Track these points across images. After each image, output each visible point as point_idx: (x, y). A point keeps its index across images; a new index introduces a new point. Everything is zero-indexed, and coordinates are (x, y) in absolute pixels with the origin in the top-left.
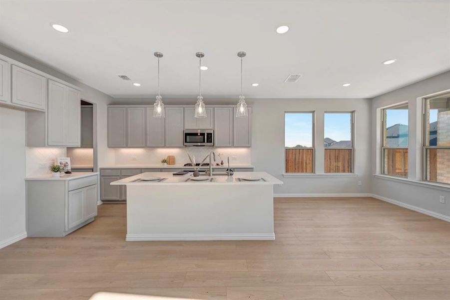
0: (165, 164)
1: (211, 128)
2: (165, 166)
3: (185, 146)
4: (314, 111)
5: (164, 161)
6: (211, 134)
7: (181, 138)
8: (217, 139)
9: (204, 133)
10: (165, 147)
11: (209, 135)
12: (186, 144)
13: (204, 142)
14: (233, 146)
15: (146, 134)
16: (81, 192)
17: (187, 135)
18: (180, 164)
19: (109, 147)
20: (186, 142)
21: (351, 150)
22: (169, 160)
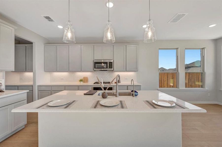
0: (82, 82)
1: (112, 58)
2: (82, 83)
3: (95, 70)
4: (178, 48)
5: (81, 81)
6: (112, 63)
7: (92, 65)
8: (115, 66)
9: (107, 62)
10: (81, 71)
11: (111, 63)
12: (95, 69)
13: (107, 68)
14: (126, 71)
15: (69, 63)
16: (8, 108)
17: (96, 63)
18: (91, 83)
19: (45, 71)
20: (95, 68)
21: (202, 73)
22: (85, 80)
